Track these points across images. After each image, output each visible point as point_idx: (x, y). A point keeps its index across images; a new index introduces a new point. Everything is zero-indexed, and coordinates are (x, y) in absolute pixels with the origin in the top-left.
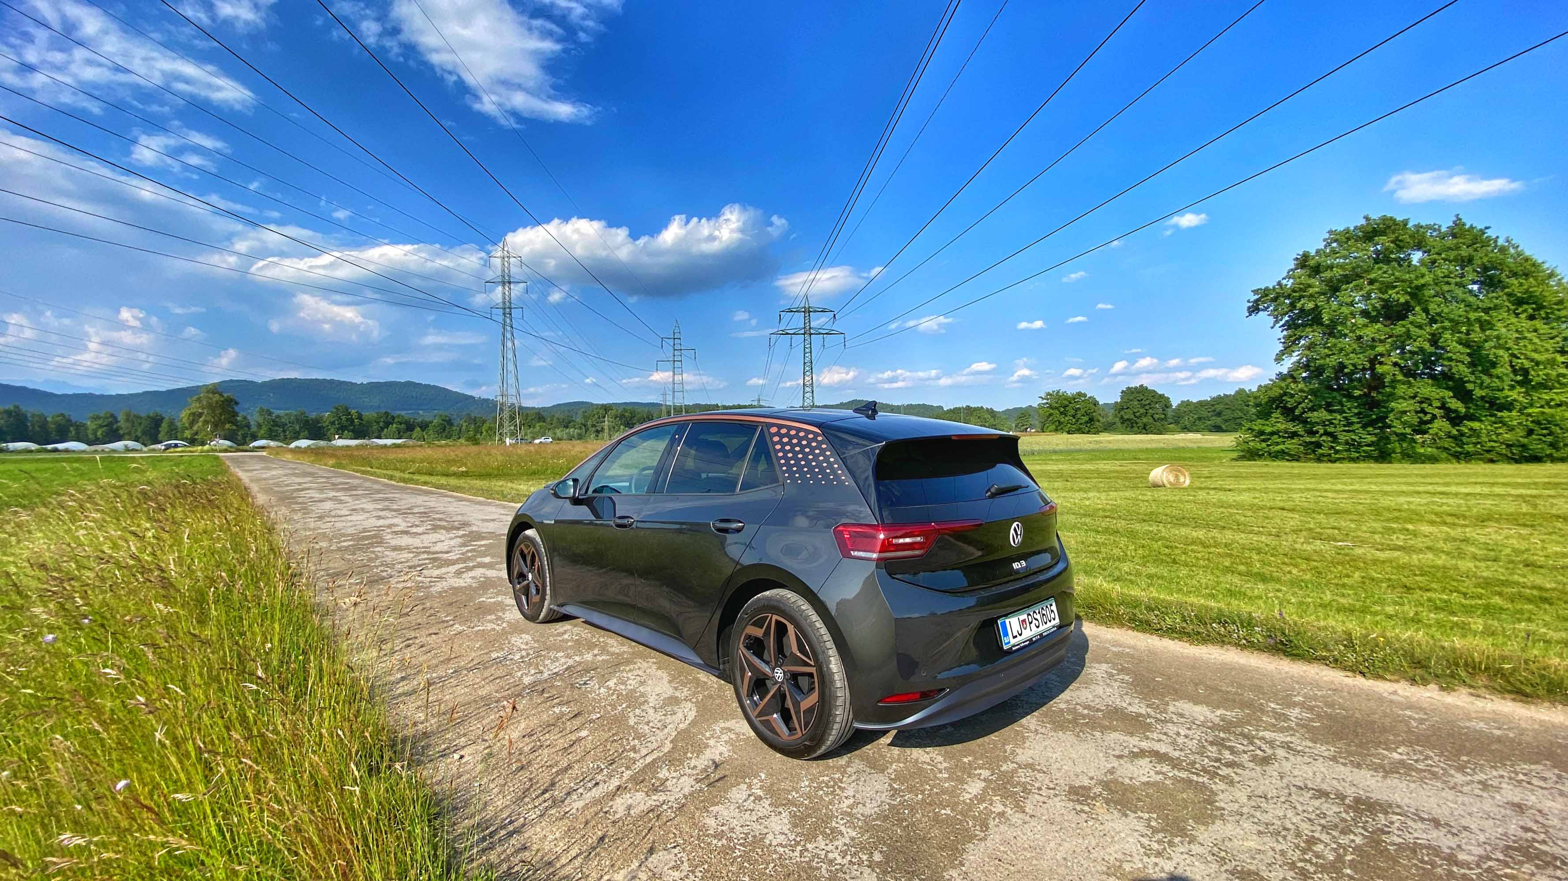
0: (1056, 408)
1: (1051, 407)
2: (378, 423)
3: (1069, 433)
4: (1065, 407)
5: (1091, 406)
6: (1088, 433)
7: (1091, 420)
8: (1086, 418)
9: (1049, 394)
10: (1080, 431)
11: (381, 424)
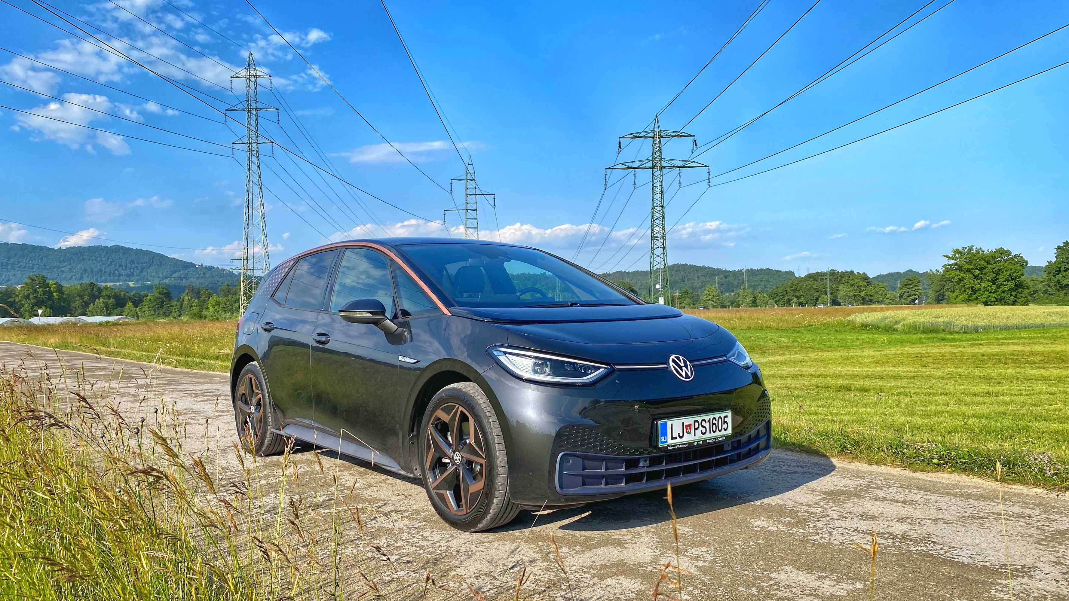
0: (969, 271)
1: (960, 268)
2: (81, 296)
3: (986, 304)
4: (981, 269)
5: (1019, 267)
6: (1014, 303)
7: (1019, 286)
8: (1011, 284)
9: (957, 252)
10: (1001, 301)
11: (86, 298)
